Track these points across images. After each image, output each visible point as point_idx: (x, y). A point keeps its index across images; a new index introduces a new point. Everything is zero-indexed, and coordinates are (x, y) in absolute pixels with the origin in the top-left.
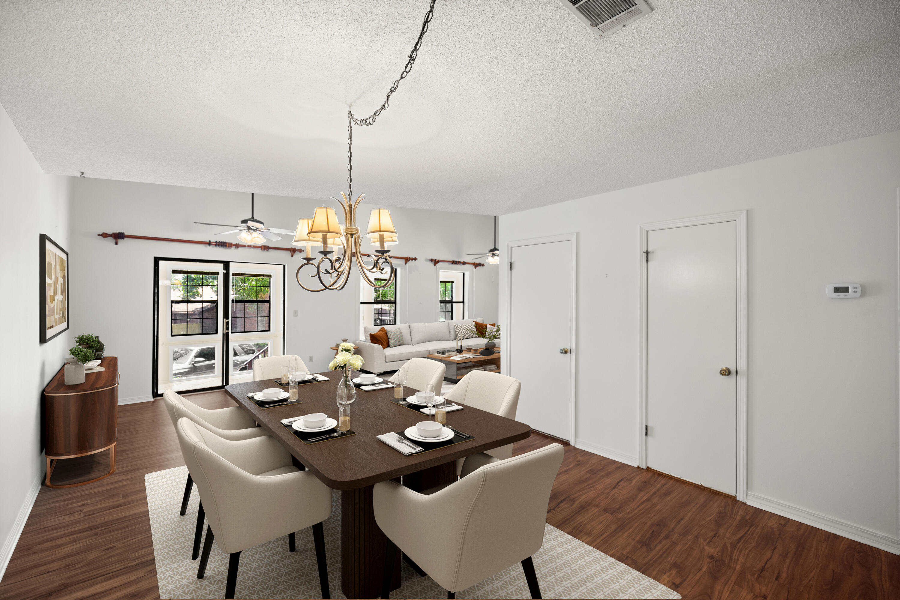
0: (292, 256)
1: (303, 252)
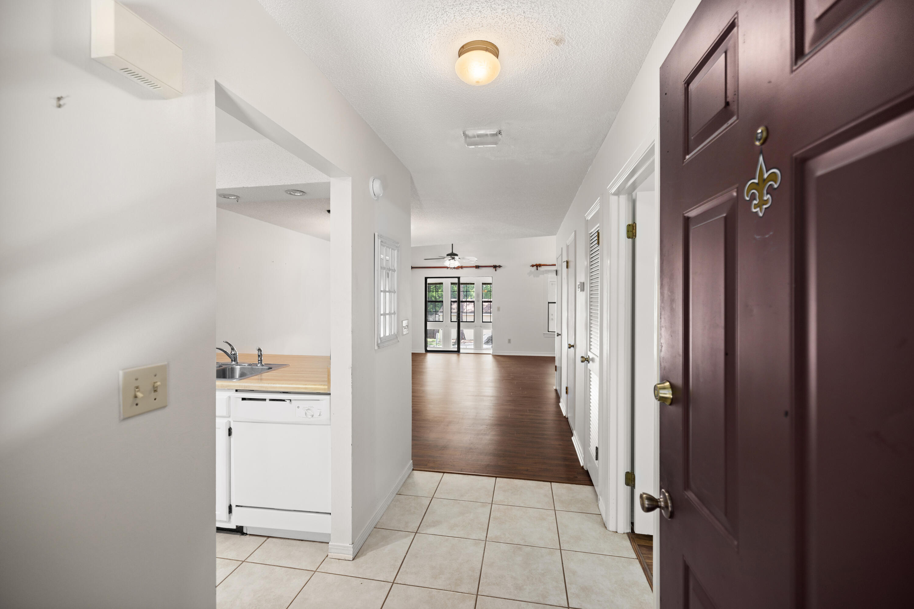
0: (496, 270)
1: (501, 267)
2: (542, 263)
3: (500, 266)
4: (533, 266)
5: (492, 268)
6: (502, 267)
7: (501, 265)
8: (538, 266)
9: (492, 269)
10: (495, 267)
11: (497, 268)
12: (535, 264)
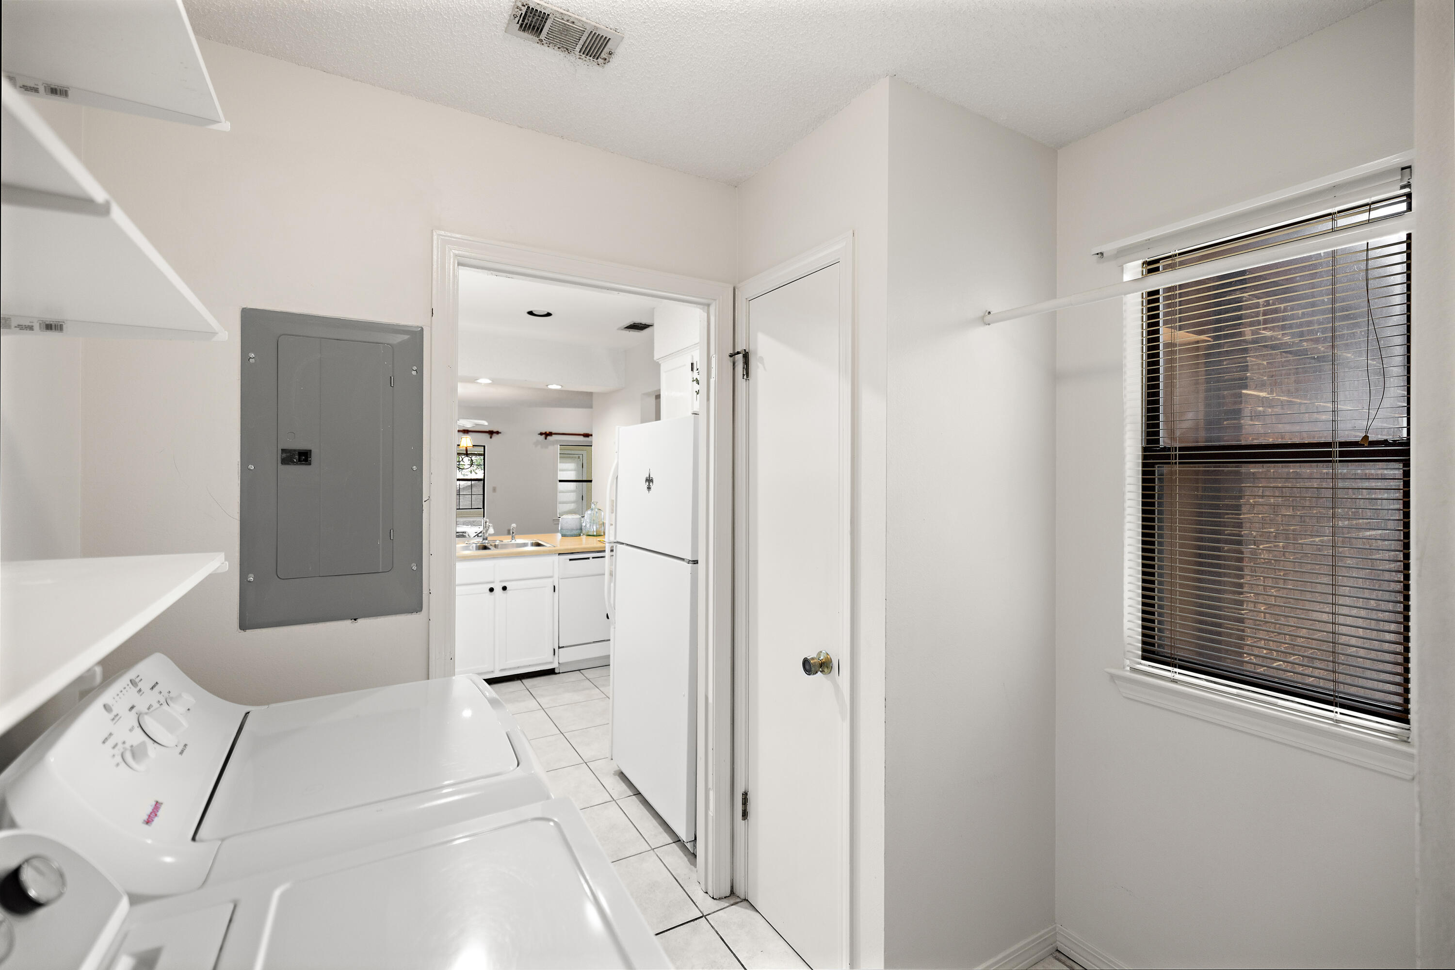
0: (491, 437)
2: (554, 431)
3: (498, 433)
4: (541, 434)
5: (487, 434)
6: (500, 433)
7: (500, 432)
8: (547, 435)
9: (487, 436)
10: (491, 433)
11: (495, 435)
12: (544, 432)
